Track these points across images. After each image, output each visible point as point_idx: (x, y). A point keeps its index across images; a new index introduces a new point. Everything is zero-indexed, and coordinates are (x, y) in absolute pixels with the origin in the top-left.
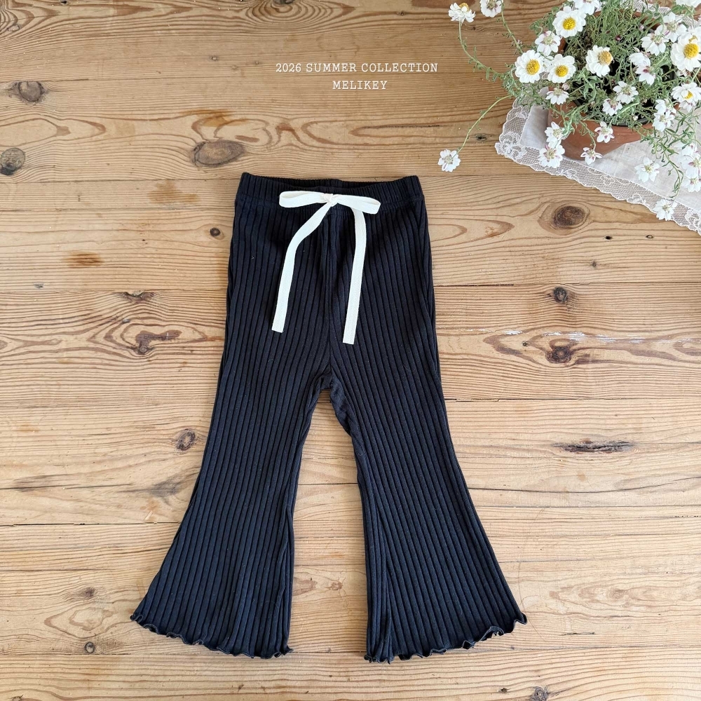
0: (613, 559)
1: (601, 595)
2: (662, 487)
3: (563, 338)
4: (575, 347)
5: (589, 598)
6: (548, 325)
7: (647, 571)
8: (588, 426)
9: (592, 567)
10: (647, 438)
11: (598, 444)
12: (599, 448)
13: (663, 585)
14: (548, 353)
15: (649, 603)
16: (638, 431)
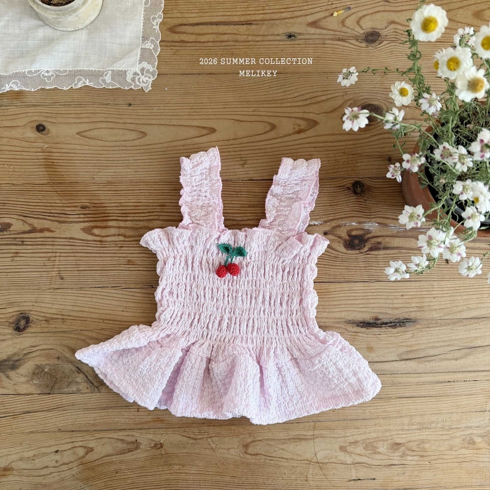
0: (394, 418)
1: (383, 448)
2: (438, 357)
3: (359, 227)
4: (369, 236)
5: (372, 450)
6: (346, 216)
7: (421, 427)
8: (377, 305)
9: (376, 425)
10: (427, 315)
11: (385, 321)
12: (386, 324)
13: (434, 439)
14: (345, 241)
15: (422, 453)
16: (420, 309)
